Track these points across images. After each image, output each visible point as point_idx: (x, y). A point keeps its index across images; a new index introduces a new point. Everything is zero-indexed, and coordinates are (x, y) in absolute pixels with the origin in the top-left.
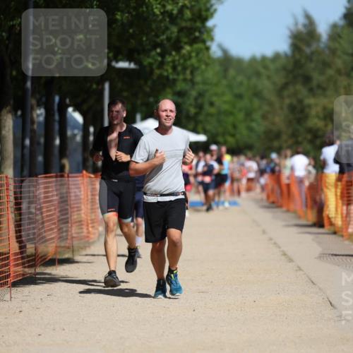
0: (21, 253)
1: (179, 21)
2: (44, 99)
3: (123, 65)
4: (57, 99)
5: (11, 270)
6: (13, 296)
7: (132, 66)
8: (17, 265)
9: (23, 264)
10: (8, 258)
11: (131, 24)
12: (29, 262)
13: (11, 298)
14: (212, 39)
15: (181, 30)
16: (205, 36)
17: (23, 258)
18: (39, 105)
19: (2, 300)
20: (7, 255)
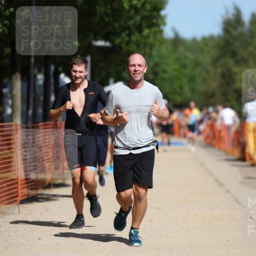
0: (26, 179)
1: (141, 11)
2: (43, 69)
3: (100, 43)
4: (52, 68)
5: (19, 191)
6: (20, 210)
7: (108, 44)
8: (23, 188)
9: (27, 187)
10: (17, 183)
11: (107, 15)
12: (32, 186)
13: (19, 212)
14: (164, 24)
15: (143, 18)
16: (160, 22)
17: (27, 183)
18: (40, 71)
19: (13, 214)
20: (16, 181)
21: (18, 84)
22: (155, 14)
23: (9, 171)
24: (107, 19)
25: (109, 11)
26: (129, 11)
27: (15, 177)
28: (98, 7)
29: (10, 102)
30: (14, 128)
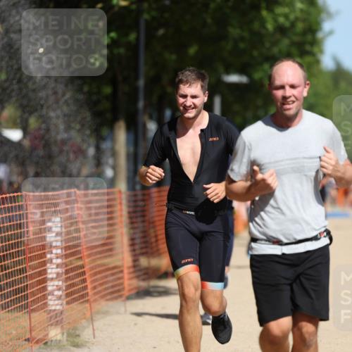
0: (135, 266)
2: (155, 115)
3: (234, 78)
4: (168, 113)
6: (127, 309)
7: (244, 79)
10: (122, 272)
11: (242, 39)
13: (126, 311)
14: (322, 52)
15: (293, 44)
16: (315, 50)
17: (136, 271)
18: (151, 118)
19: (118, 313)
20: (121, 269)
21: (121, 136)
22: (309, 37)
23: (110, 256)
24: (242, 45)
25: (246, 34)
26: (273, 35)
27: (118, 263)
29: (111, 161)
30: (117, 196)
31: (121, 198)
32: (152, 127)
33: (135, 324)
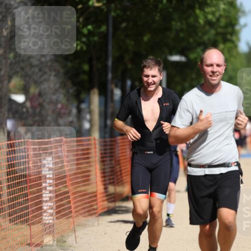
0: (106, 192)
2: (119, 84)
3: (176, 58)
4: (129, 83)
6: (100, 222)
7: (183, 59)
8: (104, 201)
9: (107, 200)
10: (96, 196)
11: (182, 30)
12: (110, 198)
13: (99, 224)
14: (239, 40)
15: (217, 34)
16: (234, 38)
17: (107, 196)
18: (116, 86)
19: (93, 226)
20: (95, 194)
21: (95, 99)
22: (230, 30)
23: (88, 184)
24: (182, 35)
25: (184, 27)
26: (204, 27)
27: (94, 190)
28: (173, 23)
29: (88, 117)
30: (92, 142)
31: (95, 144)
32: (118, 93)
33: (105, 234)
